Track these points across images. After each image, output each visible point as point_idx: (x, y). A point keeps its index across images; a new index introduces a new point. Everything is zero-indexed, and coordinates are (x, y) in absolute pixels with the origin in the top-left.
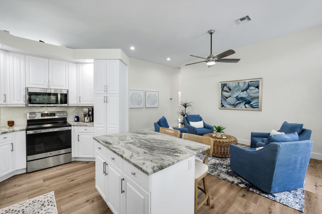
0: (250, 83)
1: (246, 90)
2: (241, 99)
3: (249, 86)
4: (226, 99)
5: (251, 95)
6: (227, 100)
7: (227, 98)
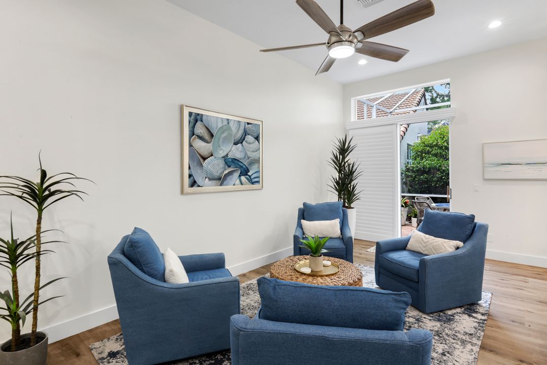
0: (247, 126)
1: (242, 143)
2: (234, 163)
3: (246, 133)
4: (202, 160)
5: (249, 154)
6: (205, 163)
7: (204, 159)
